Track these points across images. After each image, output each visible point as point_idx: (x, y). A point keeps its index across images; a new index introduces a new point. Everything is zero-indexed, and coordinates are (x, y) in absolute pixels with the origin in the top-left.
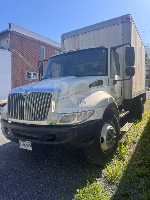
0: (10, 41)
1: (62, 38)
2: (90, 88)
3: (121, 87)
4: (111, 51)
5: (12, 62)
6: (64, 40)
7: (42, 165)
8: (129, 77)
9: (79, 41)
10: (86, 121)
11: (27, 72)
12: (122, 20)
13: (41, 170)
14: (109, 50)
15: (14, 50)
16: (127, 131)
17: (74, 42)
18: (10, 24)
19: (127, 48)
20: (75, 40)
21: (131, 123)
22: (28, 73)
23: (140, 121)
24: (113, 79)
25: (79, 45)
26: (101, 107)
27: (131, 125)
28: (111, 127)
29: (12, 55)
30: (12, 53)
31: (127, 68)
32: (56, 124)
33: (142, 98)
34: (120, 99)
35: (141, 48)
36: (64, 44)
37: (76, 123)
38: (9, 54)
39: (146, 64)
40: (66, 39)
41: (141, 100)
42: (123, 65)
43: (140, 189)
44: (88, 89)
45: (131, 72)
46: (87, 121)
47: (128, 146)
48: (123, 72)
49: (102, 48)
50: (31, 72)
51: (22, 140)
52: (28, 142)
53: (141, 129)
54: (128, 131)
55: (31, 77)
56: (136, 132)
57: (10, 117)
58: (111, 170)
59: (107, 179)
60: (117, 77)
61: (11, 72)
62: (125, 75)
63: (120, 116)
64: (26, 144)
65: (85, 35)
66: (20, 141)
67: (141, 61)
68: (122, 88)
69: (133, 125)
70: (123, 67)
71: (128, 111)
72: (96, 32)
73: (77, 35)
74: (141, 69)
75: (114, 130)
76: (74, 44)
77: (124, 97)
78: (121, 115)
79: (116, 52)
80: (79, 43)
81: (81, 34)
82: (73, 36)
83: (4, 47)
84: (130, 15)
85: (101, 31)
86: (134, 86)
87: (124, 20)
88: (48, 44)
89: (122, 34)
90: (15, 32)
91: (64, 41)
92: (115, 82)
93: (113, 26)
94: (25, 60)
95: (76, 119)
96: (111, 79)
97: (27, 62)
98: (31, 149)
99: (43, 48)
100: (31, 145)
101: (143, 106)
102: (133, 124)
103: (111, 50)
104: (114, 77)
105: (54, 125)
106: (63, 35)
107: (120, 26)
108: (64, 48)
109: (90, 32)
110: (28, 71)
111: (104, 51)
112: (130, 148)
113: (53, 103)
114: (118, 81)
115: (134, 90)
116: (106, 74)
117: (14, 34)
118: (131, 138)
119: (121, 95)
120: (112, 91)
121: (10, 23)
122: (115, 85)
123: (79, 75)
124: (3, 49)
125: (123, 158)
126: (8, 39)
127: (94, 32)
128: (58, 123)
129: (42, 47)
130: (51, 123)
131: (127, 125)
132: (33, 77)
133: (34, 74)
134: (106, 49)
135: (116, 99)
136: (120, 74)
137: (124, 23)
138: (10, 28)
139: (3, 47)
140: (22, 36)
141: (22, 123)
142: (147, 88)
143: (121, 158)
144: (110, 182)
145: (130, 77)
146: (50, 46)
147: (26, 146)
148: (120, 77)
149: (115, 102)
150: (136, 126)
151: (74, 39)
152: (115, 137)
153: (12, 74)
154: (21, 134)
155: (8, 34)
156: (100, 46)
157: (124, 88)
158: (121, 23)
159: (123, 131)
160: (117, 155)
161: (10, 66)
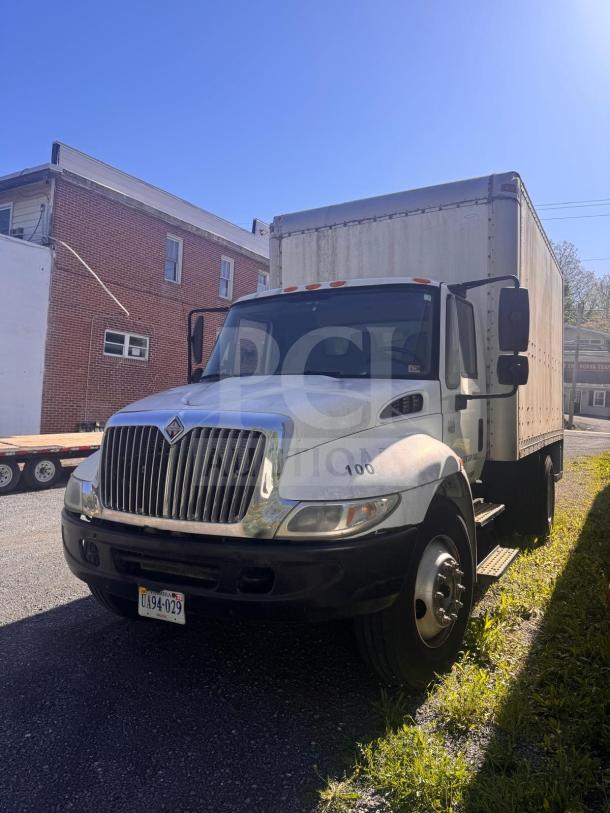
0: (51, 211)
1: (276, 229)
2: (384, 421)
3: (478, 418)
4: (449, 297)
5: (53, 289)
6: (280, 238)
7: (220, 677)
8: (508, 389)
9: (334, 249)
10: (375, 529)
11: (107, 331)
12: (490, 190)
13: (220, 691)
14: (444, 292)
15: (63, 243)
16: (497, 575)
17: (319, 247)
18: (56, 148)
19: (504, 291)
20: (322, 243)
21: (509, 547)
22: (110, 337)
23: (542, 543)
24: (455, 392)
25: (334, 262)
26: (422, 485)
27: (512, 556)
28: (450, 556)
29: (57, 265)
30: (55, 255)
31: (502, 359)
32: (279, 534)
33: (548, 460)
34: (475, 461)
35: (549, 281)
36: (281, 253)
37: (343, 535)
38: (44, 257)
39: (565, 321)
40: (290, 236)
41: (545, 467)
42: (486, 341)
43: (548, 753)
44: (378, 424)
45: (515, 373)
46: (379, 531)
47: (504, 624)
48: (488, 367)
49: (421, 288)
50: (123, 330)
51: (149, 588)
52: (174, 595)
53: (548, 571)
54: (501, 575)
55: (121, 352)
56: (529, 581)
57: (109, 508)
58: (453, 696)
59: (443, 721)
60: (466, 386)
61: (46, 327)
62: (495, 378)
63: (476, 519)
64: (163, 601)
65: (356, 229)
66: (141, 590)
67: (550, 325)
68: (481, 421)
69: (517, 556)
70: (488, 348)
71: (502, 506)
72: (397, 222)
73: (331, 227)
74: (547, 354)
75: (456, 567)
76: (318, 256)
77: (488, 453)
78: (481, 518)
79: (468, 299)
80: (334, 254)
81: (345, 224)
82: (317, 230)
83: (25, 232)
84: (518, 175)
85: (416, 219)
86: (522, 416)
87: (497, 192)
88: (198, 229)
89: (489, 238)
90: (75, 177)
91: (280, 241)
92: (461, 402)
93: (458, 207)
94: (104, 286)
95: (342, 524)
96: (449, 391)
97: (110, 293)
98: (180, 619)
99: (177, 244)
100: (183, 603)
101: (553, 487)
102: (516, 551)
103: (449, 292)
104: (457, 385)
105: (271, 537)
106: (278, 219)
107: (482, 211)
108: (281, 268)
109: (375, 221)
110: (112, 328)
111: (427, 297)
112: (512, 631)
113: (268, 467)
114: (470, 397)
115: (524, 432)
116: (434, 376)
117: (69, 183)
118: (513, 597)
119: (480, 447)
120: (450, 433)
121: (59, 140)
122: (462, 411)
123: (342, 373)
124: (21, 237)
125: (489, 662)
126: (43, 200)
127: (389, 221)
128: (284, 532)
129: (171, 237)
130: (261, 533)
131: (496, 553)
132: (130, 353)
133: (133, 341)
134: (436, 291)
135: (465, 459)
136: (476, 373)
137: (495, 202)
138: (55, 160)
139: (21, 230)
140: (98, 195)
141: (155, 529)
142: (567, 417)
143: (483, 662)
144: (454, 729)
145: (510, 388)
146: (204, 238)
147: (163, 608)
148: (477, 384)
149: (464, 472)
150: (530, 558)
151: (318, 239)
152: (461, 587)
153: (51, 335)
154: (142, 567)
155: (47, 182)
156: (415, 280)
157: (488, 422)
158: (485, 201)
159: (485, 573)
160: (472, 651)
161: (46, 304)
